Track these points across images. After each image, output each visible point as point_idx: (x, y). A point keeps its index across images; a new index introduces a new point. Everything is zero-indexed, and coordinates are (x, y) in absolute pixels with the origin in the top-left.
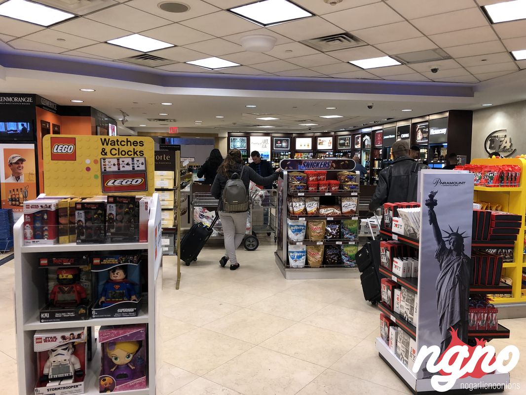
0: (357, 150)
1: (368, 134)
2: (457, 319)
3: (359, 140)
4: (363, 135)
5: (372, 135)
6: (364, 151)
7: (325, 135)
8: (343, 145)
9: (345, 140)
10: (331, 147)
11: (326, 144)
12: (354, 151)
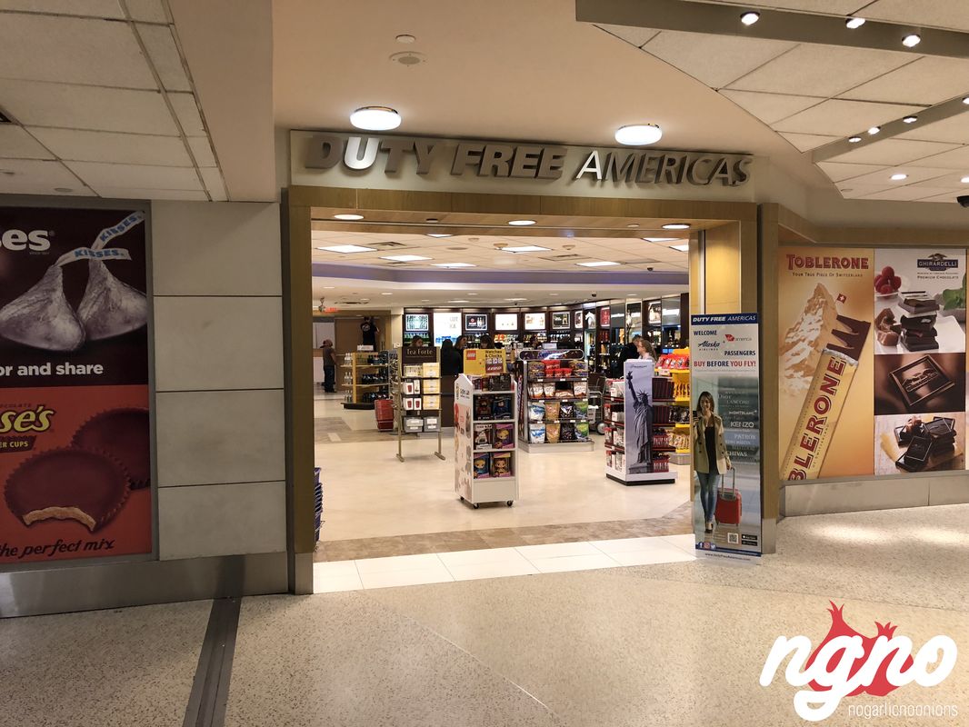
0: (579, 331)
1: (592, 310)
2: (646, 441)
3: (581, 318)
4: (586, 312)
5: (597, 311)
6: (588, 332)
7: (535, 310)
8: (559, 323)
9: (561, 316)
10: (543, 327)
11: (536, 322)
12: (573, 331)
